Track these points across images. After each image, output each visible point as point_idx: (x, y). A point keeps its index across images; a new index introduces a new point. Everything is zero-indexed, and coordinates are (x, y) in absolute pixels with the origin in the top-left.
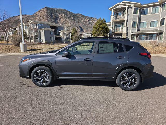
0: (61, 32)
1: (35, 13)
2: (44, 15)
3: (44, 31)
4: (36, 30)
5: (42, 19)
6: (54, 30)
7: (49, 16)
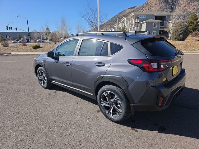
0: (170, 23)
1: (145, 3)
2: (157, 3)
3: (145, 24)
4: (137, 24)
5: (154, 8)
6: (160, 21)
7: (163, 3)
